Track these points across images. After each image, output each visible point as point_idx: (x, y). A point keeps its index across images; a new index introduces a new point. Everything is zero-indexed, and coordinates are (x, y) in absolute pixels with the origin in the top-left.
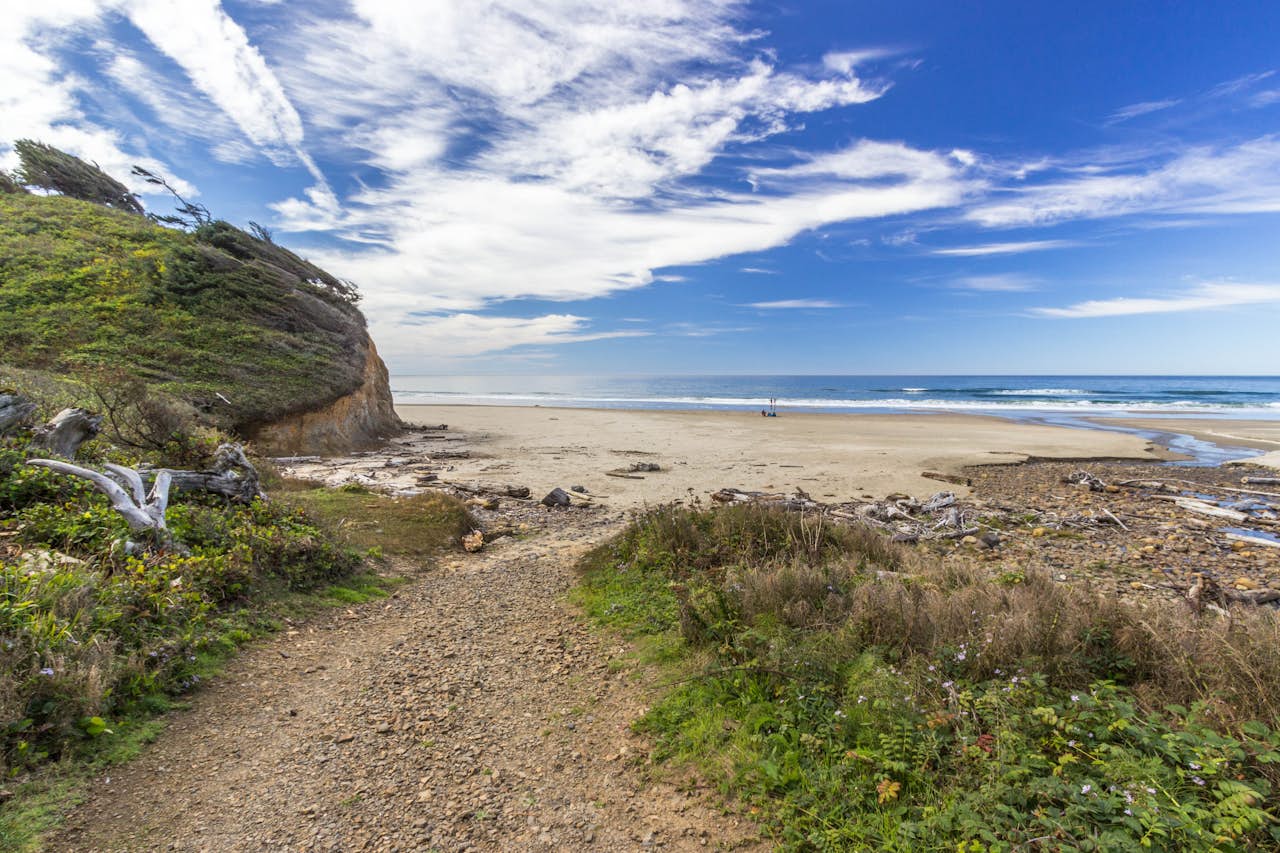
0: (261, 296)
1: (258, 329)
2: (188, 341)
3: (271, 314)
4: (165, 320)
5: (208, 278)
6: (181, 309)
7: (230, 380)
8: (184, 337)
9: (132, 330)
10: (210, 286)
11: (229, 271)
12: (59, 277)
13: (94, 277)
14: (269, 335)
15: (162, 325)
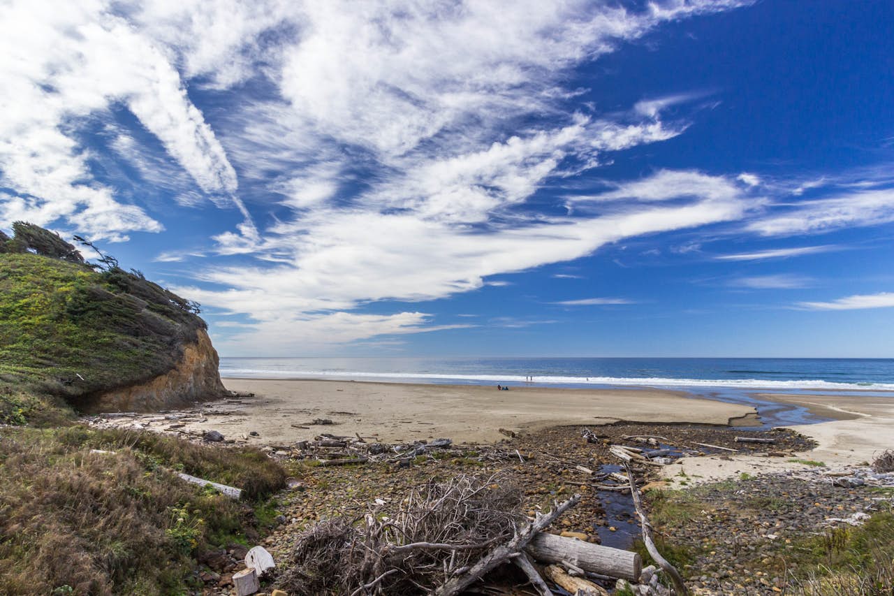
0: (121, 315)
1: (114, 335)
2: (70, 343)
3: (126, 326)
4: (60, 330)
5: (92, 304)
6: (72, 323)
7: (88, 365)
8: (67, 340)
9: (40, 336)
10: (91, 309)
11: (105, 300)
12: (9, 306)
13: (28, 305)
14: (119, 338)
15: (58, 333)
